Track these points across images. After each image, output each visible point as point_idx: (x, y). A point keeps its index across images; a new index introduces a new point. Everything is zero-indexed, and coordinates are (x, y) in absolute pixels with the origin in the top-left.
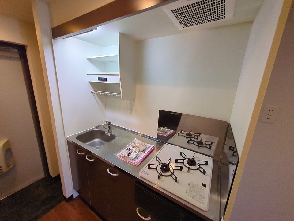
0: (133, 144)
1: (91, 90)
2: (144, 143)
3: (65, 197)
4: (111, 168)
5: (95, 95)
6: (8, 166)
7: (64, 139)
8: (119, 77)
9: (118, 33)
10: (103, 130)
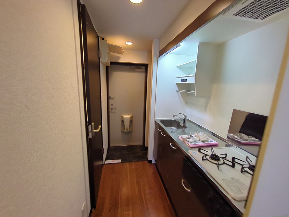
0: (196, 134)
1: (177, 89)
2: (206, 136)
3: (148, 160)
4: (173, 143)
5: (179, 93)
6: (130, 130)
7: (154, 120)
8: (194, 78)
9: (198, 44)
10: (180, 121)
